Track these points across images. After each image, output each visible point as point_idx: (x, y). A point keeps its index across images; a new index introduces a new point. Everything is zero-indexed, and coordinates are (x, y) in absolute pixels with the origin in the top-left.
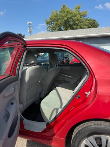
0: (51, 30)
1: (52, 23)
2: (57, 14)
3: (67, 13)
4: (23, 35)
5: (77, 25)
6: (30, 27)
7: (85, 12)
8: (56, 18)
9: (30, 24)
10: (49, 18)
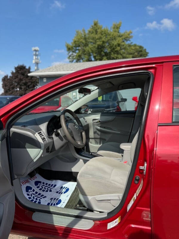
0: (75, 61)
1: (77, 50)
2: (85, 36)
3: (102, 34)
4: (27, 68)
5: (117, 52)
6: (36, 55)
7: (129, 34)
8: (84, 41)
9: (36, 51)
10: (73, 41)
